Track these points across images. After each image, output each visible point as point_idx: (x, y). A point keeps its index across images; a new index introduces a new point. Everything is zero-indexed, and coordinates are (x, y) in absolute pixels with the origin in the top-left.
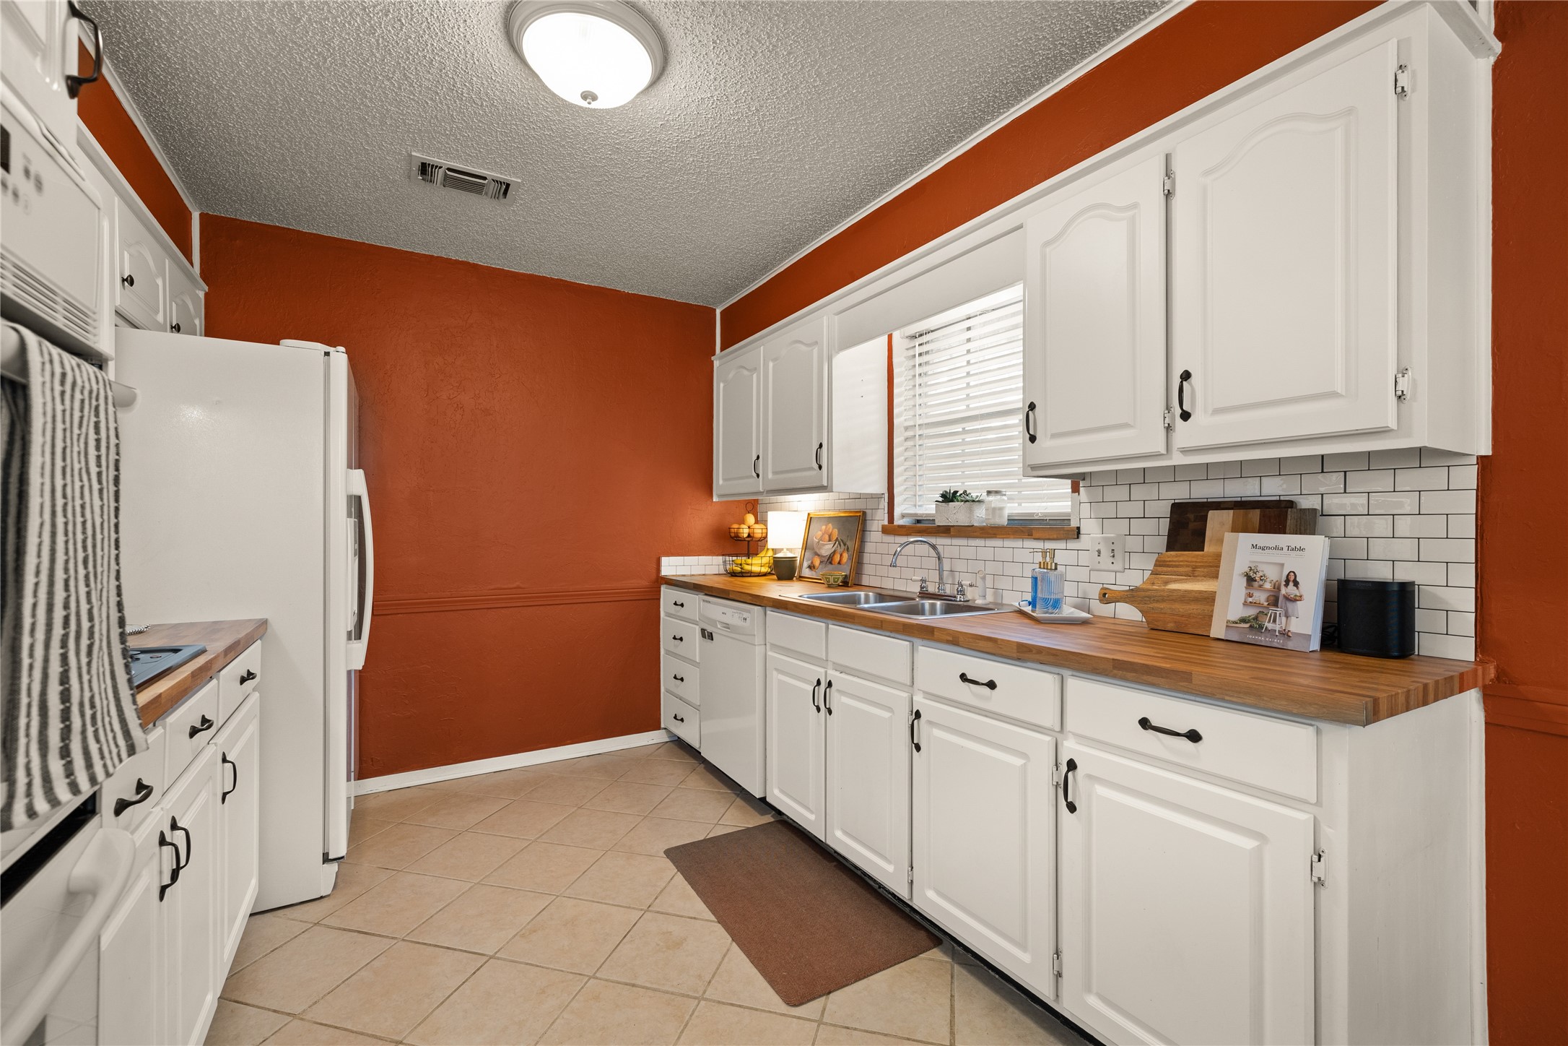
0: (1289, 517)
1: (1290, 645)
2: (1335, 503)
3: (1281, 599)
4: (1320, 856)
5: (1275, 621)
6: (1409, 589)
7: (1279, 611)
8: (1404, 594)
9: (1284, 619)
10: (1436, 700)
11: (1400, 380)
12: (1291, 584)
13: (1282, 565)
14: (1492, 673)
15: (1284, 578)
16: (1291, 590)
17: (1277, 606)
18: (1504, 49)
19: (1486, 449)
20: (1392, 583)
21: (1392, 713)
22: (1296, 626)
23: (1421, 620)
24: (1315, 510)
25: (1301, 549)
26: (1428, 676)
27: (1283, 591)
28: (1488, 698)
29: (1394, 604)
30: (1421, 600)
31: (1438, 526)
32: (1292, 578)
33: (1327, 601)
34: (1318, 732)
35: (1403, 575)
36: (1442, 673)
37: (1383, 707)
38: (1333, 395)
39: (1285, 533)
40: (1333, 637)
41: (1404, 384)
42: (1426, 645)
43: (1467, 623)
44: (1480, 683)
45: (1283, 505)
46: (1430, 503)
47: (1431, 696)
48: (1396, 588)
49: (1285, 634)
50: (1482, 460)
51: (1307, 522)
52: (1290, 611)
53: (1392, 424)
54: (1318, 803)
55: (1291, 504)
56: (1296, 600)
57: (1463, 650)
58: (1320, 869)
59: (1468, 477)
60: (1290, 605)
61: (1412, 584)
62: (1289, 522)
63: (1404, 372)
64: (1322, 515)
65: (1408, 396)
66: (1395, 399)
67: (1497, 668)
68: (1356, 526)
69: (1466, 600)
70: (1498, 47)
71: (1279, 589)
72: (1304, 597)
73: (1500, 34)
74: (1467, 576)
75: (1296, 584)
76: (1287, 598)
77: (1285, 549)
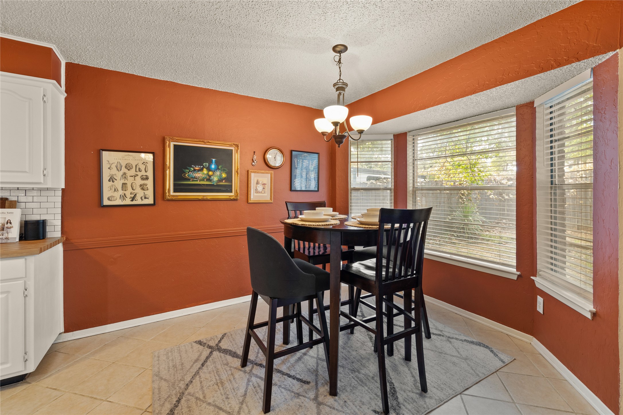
0: (6, 203)
1: (9, 241)
2: (22, 199)
3: (5, 228)
4: (26, 290)
5: (3, 235)
6: (45, 221)
7: (4, 232)
8: (44, 223)
9: (6, 234)
10: (53, 246)
11: (44, 171)
12: (9, 223)
13: (5, 218)
14: (65, 239)
15: (6, 222)
16: (9, 225)
17: (4, 231)
18: (67, 95)
19: (64, 187)
20: (40, 220)
21: (44, 251)
22: (10, 236)
23: (48, 229)
24: (16, 201)
25: (12, 213)
26: (52, 241)
27: (6, 226)
28: (64, 244)
29: (41, 225)
30: (48, 224)
31: (52, 205)
32: (9, 221)
33: (21, 227)
34: (26, 259)
35: (43, 218)
36: (54, 240)
37: (43, 249)
38: (26, 172)
39: (5, 208)
40: (23, 237)
41: (45, 172)
42: (49, 235)
43: (59, 228)
44: (62, 241)
45: (4, 199)
46: (50, 199)
47: (52, 246)
48: (42, 221)
49: (7, 238)
50: (62, 189)
51: (13, 205)
52: (8, 231)
53: (42, 181)
54: (26, 277)
55: (7, 199)
56: (10, 228)
57: (58, 234)
58: (26, 293)
59: (60, 193)
60: (8, 230)
61: (46, 220)
62: (6, 205)
63: (45, 169)
64: (18, 202)
65: (46, 175)
66: (43, 176)
67: (66, 237)
68: (29, 205)
69: (59, 223)
70: (66, 95)
71: (4, 225)
72: (14, 227)
73: (66, 92)
74: (59, 217)
75: (11, 223)
76: (7, 228)
77: (6, 213)
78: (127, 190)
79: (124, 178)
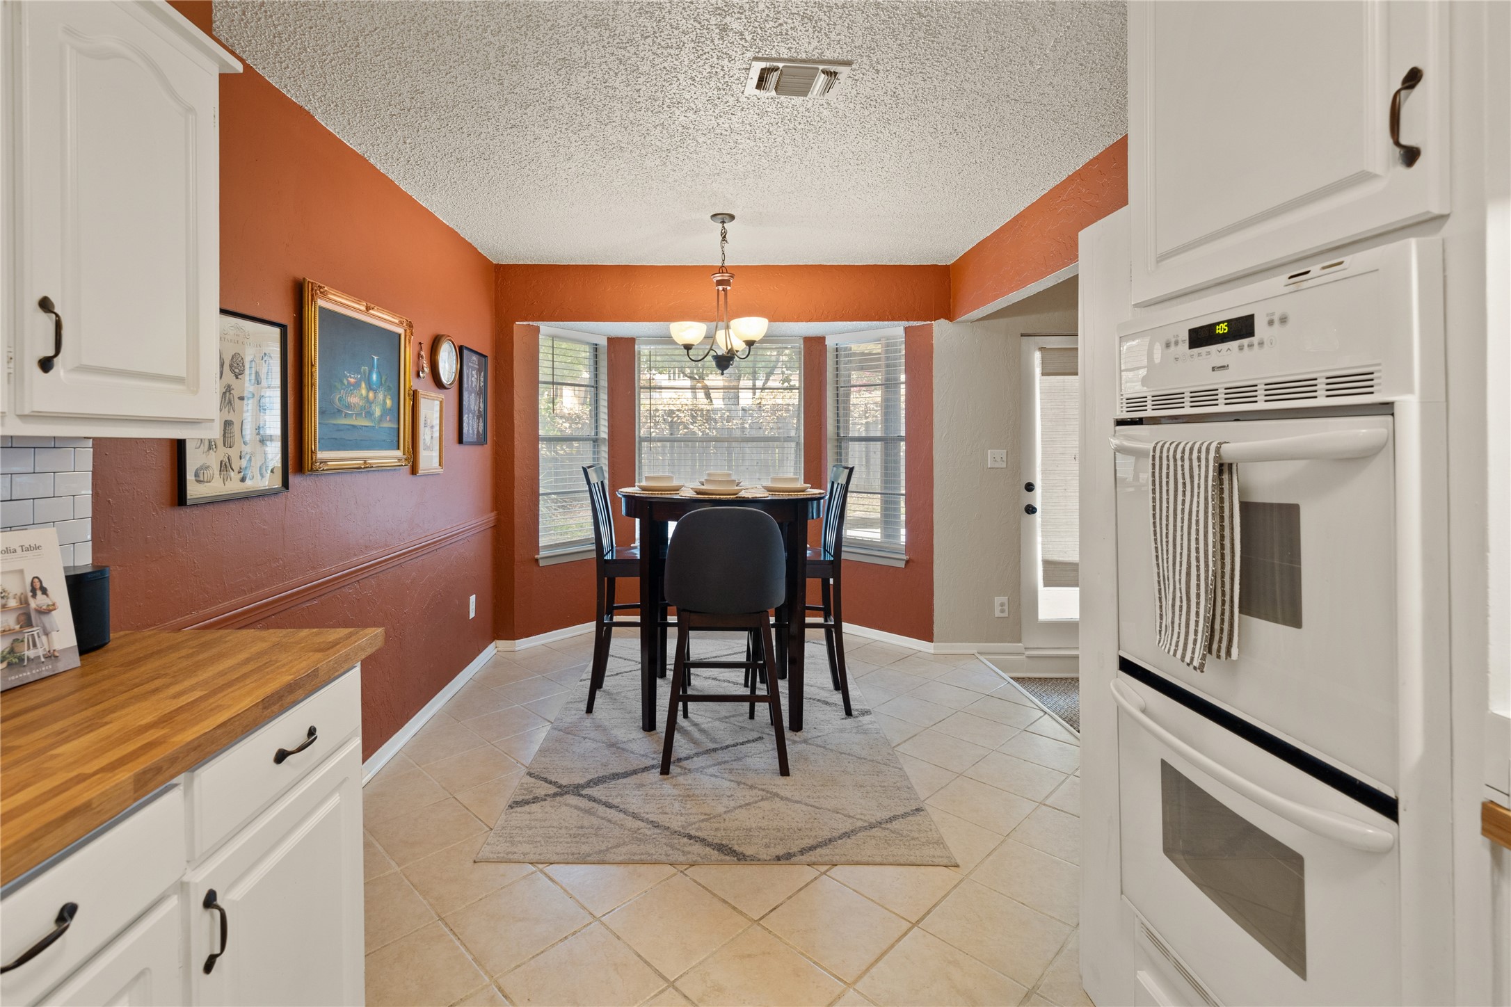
1: (57, 667)
3: (33, 615)
5: (35, 645)
7: (35, 630)
9: (43, 639)
12: (39, 593)
13: (21, 572)
15: (29, 588)
16: (40, 599)
17: (32, 625)
22: (54, 643)
25: (36, 547)
27: (33, 604)
32: (37, 585)
49: (50, 656)
52: (47, 626)
56: (47, 611)
59: (88, 459)
60: (45, 619)
71: (28, 601)
72: (54, 603)
75: (44, 591)
76: (39, 612)
77: (19, 550)
78: (234, 444)
79: (228, 403)
